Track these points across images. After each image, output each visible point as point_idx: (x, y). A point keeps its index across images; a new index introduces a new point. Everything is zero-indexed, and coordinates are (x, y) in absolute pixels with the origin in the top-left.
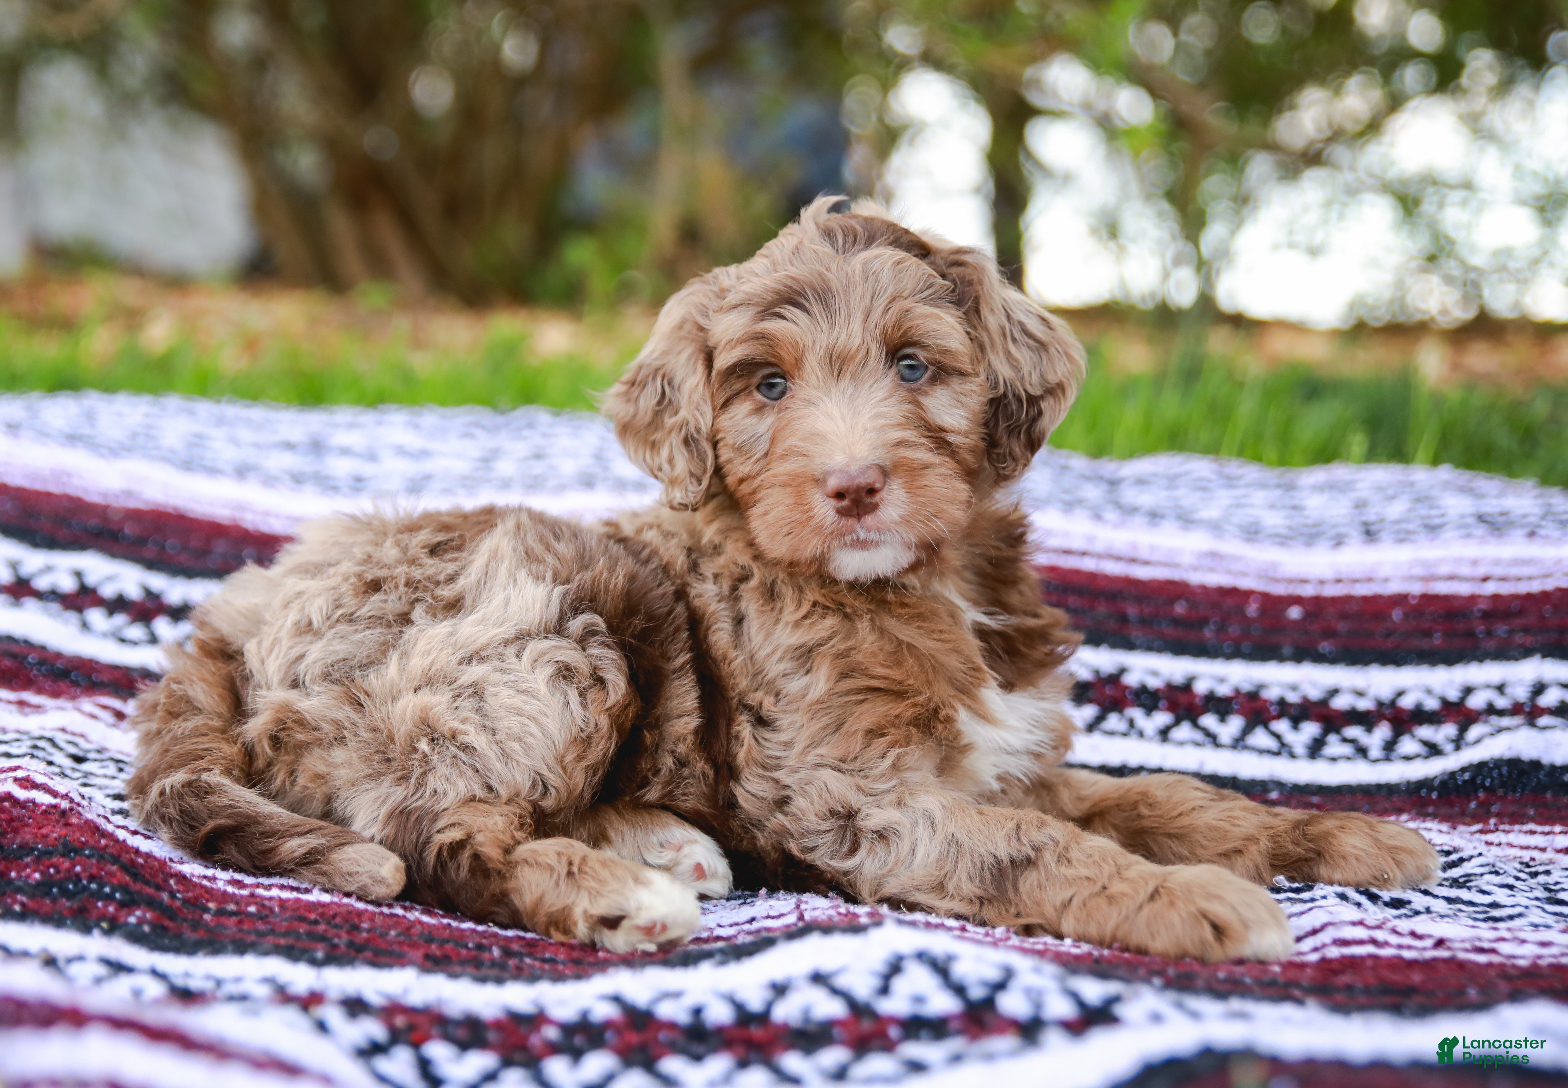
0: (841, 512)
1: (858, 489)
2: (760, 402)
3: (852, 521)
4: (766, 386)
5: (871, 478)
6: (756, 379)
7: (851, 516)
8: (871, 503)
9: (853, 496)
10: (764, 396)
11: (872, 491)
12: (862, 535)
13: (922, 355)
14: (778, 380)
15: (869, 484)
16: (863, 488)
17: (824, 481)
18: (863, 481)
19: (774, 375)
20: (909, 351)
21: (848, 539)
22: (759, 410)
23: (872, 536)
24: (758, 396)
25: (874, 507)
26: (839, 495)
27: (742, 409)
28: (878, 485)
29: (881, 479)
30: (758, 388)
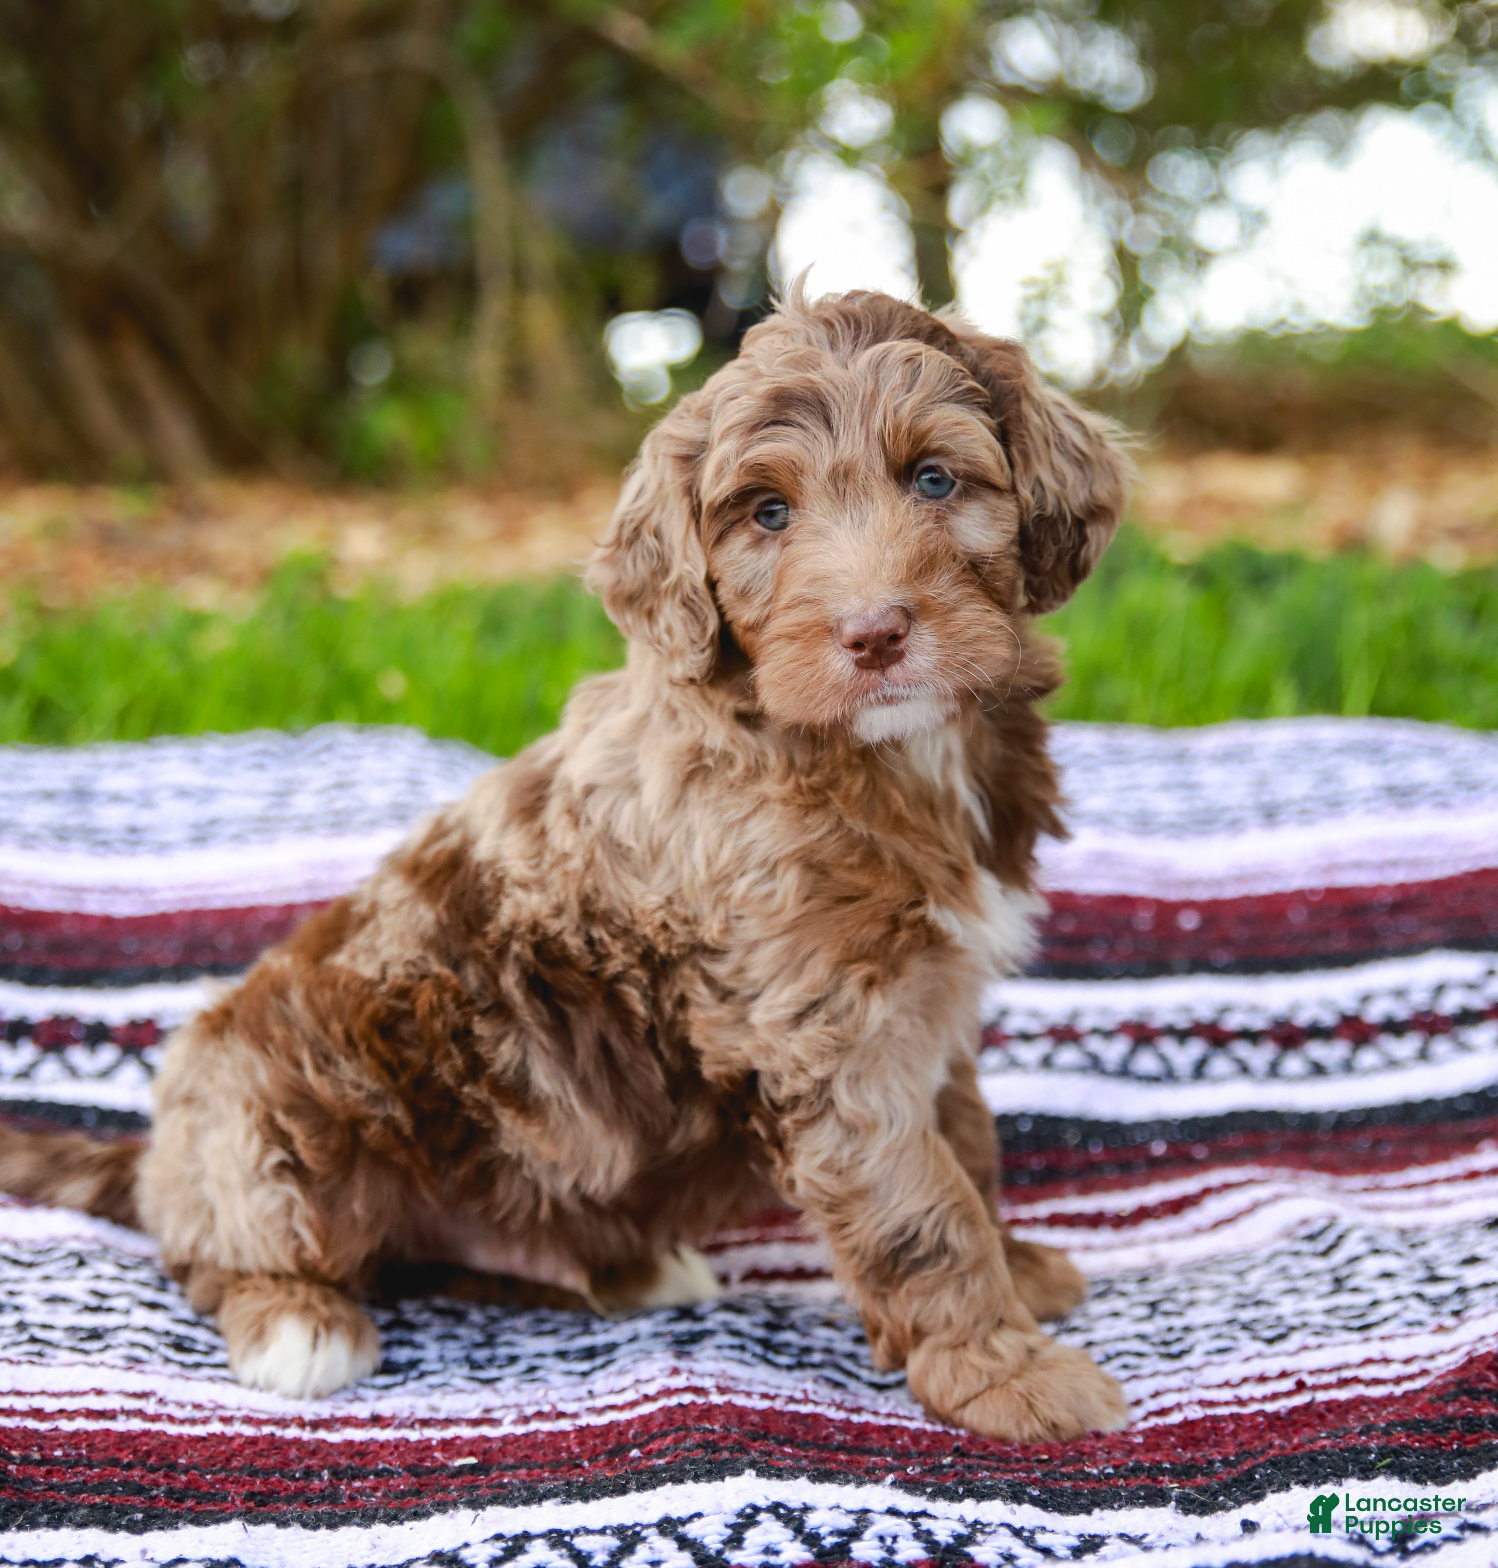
0: (861, 664)
1: (879, 636)
2: (758, 533)
3: (874, 675)
4: (765, 514)
5: (893, 621)
6: (752, 508)
7: (873, 668)
8: (896, 651)
9: (873, 645)
10: (764, 526)
11: (895, 638)
12: (889, 691)
13: (946, 466)
14: (779, 507)
15: (891, 630)
16: (884, 635)
17: (839, 629)
18: (883, 626)
19: (774, 501)
20: (931, 461)
21: (872, 696)
22: (758, 542)
23: (901, 691)
24: (757, 527)
25: (898, 657)
26: (857, 645)
27: (739, 542)
28: (901, 631)
29: (904, 623)
30: (756, 517)
